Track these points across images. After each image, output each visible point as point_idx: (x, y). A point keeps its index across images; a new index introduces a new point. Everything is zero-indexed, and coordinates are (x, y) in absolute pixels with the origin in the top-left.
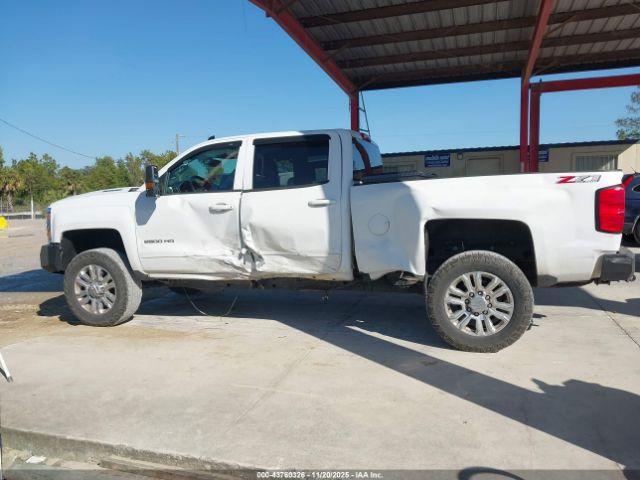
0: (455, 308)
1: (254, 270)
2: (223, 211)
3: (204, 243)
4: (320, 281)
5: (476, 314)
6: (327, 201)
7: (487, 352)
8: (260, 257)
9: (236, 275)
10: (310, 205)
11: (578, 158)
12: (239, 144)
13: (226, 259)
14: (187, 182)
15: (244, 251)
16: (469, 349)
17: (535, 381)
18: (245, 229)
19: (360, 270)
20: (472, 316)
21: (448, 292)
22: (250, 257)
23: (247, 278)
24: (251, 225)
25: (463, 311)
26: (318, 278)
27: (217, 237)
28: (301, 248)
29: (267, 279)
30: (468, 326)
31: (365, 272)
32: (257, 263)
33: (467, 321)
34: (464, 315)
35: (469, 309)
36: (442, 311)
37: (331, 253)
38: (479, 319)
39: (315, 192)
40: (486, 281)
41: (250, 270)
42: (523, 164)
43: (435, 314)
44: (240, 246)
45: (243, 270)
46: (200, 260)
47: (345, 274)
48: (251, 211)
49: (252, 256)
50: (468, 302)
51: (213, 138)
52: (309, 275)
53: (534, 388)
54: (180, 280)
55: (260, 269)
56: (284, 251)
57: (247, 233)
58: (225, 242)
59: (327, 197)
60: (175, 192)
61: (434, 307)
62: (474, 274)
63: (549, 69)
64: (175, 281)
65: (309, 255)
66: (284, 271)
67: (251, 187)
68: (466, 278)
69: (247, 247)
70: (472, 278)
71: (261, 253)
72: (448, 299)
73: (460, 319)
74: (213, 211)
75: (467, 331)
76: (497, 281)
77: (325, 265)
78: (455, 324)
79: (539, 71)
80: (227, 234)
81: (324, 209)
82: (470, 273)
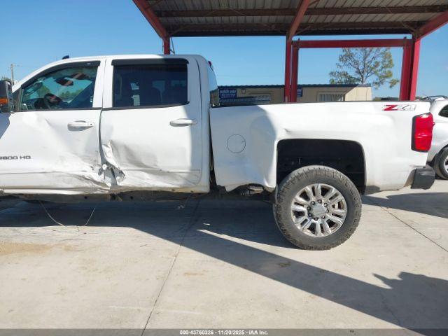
0: (299, 214)
1: (114, 184)
2: (83, 128)
3: (62, 159)
4: (178, 193)
5: (316, 219)
6: (189, 121)
7: (324, 249)
8: (121, 172)
9: (96, 189)
10: (173, 124)
11: (321, 95)
12: (97, 64)
13: (86, 175)
14: (42, 99)
15: (105, 167)
16: (310, 248)
17: (376, 276)
18: (107, 146)
19: (218, 184)
20: (313, 221)
21: (294, 201)
22: (110, 172)
23: (107, 192)
24: (112, 142)
25: (306, 217)
26: (176, 191)
27: (76, 154)
28: (163, 164)
29: (126, 192)
30: (309, 229)
31: (222, 185)
32: (118, 178)
33: (308, 225)
34: (306, 220)
35: (311, 215)
36: (288, 218)
37: (193, 169)
38: (318, 223)
39: (177, 113)
40: (325, 191)
41: (109, 185)
42: (286, 98)
43: (283, 221)
44: (100, 162)
45: (104, 185)
46: (60, 175)
47: (203, 187)
48: (112, 129)
49: (113, 172)
50: (310, 209)
51: (67, 57)
52: (170, 188)
53: (380, 283)
54: (37, 195)
55: (120, 184)
56: (146, 166)
57: (108, 150)
58: (84, 158)
59: (189, 118)
60: (30, 109)
61: (282, 214)
62: (315, 185)
63: (305, 31)
64: (31, 195)
65: (171, 171)
66: (146, 186)
67: (111, 106)
68: (308, 189)
69: (107, 163)
70: (313, 189)
71: (122, 168)
72: (294, 207)
73: (302, 224)
74: (71, 128)
75: (308, 233)
76: (334, 191)
77: (185, 179)
78: (299, 227)
79: (299, 33)
80: (86, 150)
81: (187, 129)
82: (312, 185)
